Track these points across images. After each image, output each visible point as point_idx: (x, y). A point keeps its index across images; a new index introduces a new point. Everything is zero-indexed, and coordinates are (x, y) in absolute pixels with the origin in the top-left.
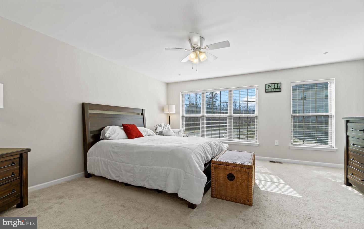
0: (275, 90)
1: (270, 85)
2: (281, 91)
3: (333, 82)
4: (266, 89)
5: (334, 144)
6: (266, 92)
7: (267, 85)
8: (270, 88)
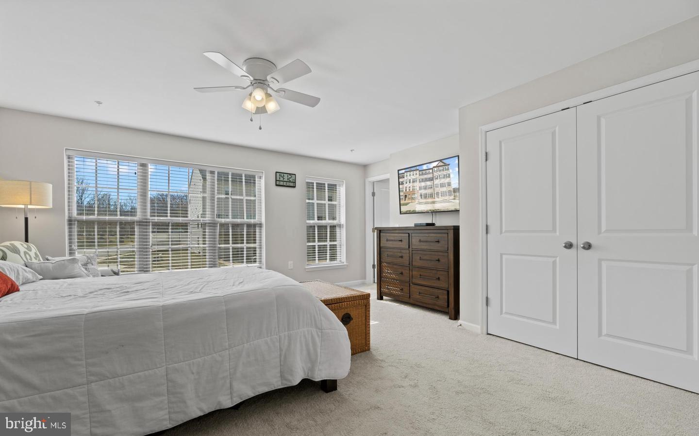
0: (288, 184)
1: (282, 174)
2: (295, 187)
3: (342, 185)
4: (276, 180)
5: (344, 259)
6: (276, 185)
7: (278, 174)
8: (282, 179)
